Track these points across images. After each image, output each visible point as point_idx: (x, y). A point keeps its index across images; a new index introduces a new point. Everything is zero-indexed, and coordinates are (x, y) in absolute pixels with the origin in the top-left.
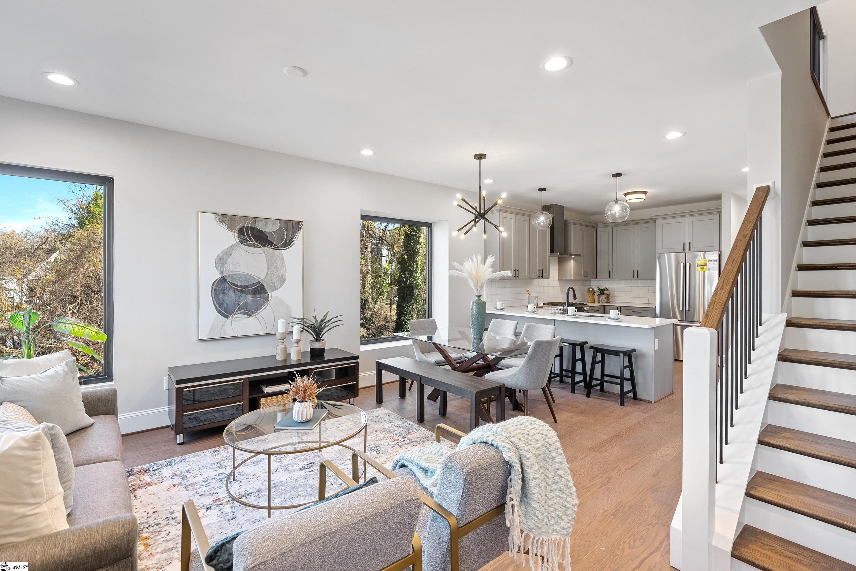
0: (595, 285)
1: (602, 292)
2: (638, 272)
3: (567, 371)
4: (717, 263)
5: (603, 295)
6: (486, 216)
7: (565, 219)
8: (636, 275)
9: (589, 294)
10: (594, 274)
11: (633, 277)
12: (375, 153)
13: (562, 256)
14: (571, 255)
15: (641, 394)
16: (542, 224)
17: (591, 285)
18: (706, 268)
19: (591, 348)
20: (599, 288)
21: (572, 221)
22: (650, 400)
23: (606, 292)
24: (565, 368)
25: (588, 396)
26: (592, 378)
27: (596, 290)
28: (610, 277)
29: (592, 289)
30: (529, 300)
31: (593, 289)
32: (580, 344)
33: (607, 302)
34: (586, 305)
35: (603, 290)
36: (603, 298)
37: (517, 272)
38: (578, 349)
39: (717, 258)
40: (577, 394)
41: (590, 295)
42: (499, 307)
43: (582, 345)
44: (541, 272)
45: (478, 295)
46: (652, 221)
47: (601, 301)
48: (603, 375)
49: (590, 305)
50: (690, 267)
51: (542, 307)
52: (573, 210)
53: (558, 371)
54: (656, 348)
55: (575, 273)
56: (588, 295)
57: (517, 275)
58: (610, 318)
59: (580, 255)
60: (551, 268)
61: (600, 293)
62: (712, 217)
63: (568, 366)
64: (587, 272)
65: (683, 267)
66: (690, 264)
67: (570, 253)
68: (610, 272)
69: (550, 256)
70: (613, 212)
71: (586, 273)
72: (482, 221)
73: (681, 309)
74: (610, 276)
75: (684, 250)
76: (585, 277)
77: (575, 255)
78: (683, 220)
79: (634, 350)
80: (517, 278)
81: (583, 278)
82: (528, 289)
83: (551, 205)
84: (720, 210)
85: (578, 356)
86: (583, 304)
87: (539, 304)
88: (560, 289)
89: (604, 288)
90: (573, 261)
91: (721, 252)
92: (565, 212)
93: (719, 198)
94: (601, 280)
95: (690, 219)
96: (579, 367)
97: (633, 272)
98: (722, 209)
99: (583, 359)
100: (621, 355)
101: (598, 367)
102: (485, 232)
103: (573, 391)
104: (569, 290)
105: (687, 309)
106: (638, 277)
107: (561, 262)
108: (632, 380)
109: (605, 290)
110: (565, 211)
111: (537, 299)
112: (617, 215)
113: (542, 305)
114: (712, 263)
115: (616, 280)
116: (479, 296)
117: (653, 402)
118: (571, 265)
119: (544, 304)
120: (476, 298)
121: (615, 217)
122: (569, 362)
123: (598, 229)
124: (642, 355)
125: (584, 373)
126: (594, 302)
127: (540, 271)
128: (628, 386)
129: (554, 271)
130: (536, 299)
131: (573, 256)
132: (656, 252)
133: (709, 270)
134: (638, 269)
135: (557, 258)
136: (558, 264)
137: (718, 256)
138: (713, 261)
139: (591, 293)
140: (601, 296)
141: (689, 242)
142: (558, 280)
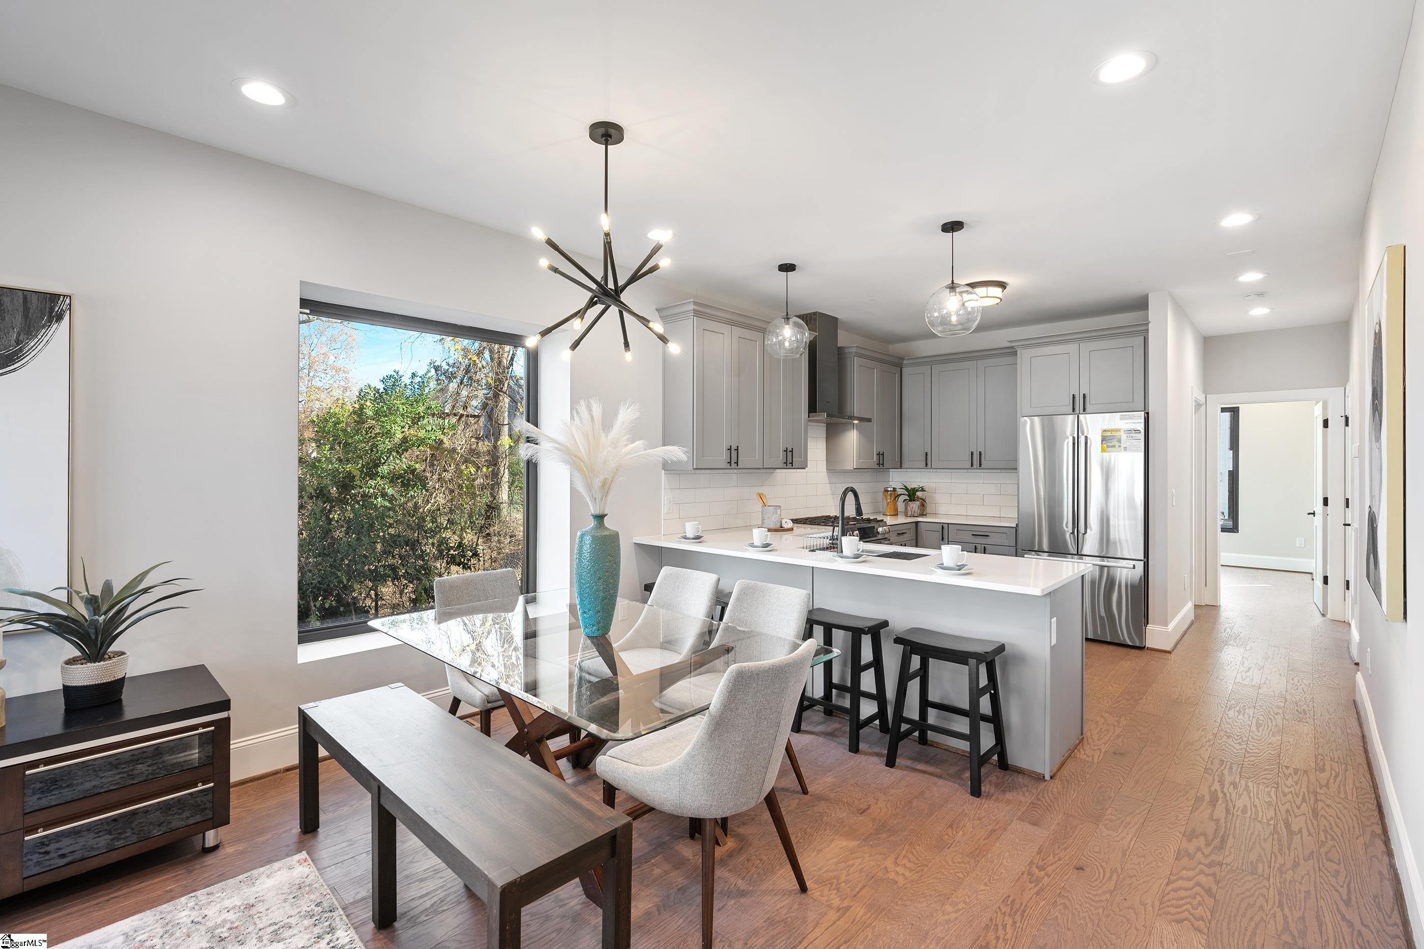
0: (897, 479)
1: (912, 494)
2: (980, 454)
3: (841, 688)
4: (1142, 436)
5: (914, 501)
6: (624, 297)
7: (840, 344)
8: (977, 461)
9: (887, 499)
10: (897, 459)
11: (972, 465)
12: (293, 100)
13: (834, 420)
14: (852, 418)
15: (1017, 755)
16: (787, 344)
17: (891, 480)
18: (1120, 446)
19: (898, 640)
20: (905, 487)
21: (854, 350)
22: (1039, 769)
23: (919, 494)
24: (835, 680)
25: (891, 762)
26: (899, 717)
27: (899, 491)
28: (926, 465)
29: (892, 489)
30: (762, 514)
31: (894, 488)
32: (870, 628)
33: (922, 515)
34: (881, 524)
35: (914, 490)
36: (915, 506)
37: (734, 453)
38: (866, 644)
39: (1141, 427)
40: (866, 754)
41: (889, 501)
42: (690, 534)
43: (877, 630)
44: (789, 454)
45: (597, 512)
46: (1011, 352)
47: (909, 513)
48: (925, 703)
49: (889, 520)
50: (1086, 444)
51: (792, 529)
52: (856, 330)
53: (818, 692)
54: (1054, 642)
55: (859, 457)
56: (885, 500)
57: (734, 459)
58: (942, 567)
59: (869, 420)
60: (810, 445)
61: (909, 496)
62: (1129, 341)
63: (843, 677)
64: (883, 454)
65: (1074, 444)
66: (1086, 438)
67: (849, 415)
68: (927, 455)
69: (809, 421)
70: (945, 312)
71: (881, 456)
72: (614, 310)
73: (1070, 530)
74: (927, 462)
75: (1074, 410)
76: (879, 464)
77: (861, 419)
78: (1072, 348)
79: (1001, 648)
80: (734, 465)
81: (876, 466)
82: (761, 490)
83: (811, 314)
84: (1145, 328)
85: (867, 655)
86: (875, 520)
87: (783, 522)
88: (831, 488)
89: (914, 485)
90: (855, 430)
91: (1148, 413)
92: (841, 333)
93: (1141, 304)
94: (908, 470)
95: (1086, 346)
96: (868, 682)
97: (972, 455)
98: (1150, 325)
99: (877, 663)
100: (972, 661)
101: (914, 686)
102: (627, 344)
103: (854, 748)
104: (845, 494)
105: (1082, 530)
106: (980, 465)
107: (833, 433)
108: (996, 719)
109: (917, 491)
110: (839, 331)
111: (779, 511)
112: (954, 319)
113: (790, 525)
114: (1132, 437)
115: (938, 470)
116: (600, 518)
117: (1047, 777)
118: (852, 439)
119: (795, 521)
120: (592, 523)
121: (949, 323)
122: (844, 665)
123: (904, 370)
124: (1020, 659)
125: (880, 697)
126: (896, 515)
127: (786, 451)
128: (987, 741)
129: (816, 450)
130: (777, 513)
131: (856, 422)
132: (1019, 414)
133: (1125, 449)
134: (981, 449)
135: (825, 425)
136: (826, 438)
137: (1143, 421)
138: (1134, 432)
139: (890, 496)
140: (910, 503)
141: (1084, 394)
142: (826, 471)
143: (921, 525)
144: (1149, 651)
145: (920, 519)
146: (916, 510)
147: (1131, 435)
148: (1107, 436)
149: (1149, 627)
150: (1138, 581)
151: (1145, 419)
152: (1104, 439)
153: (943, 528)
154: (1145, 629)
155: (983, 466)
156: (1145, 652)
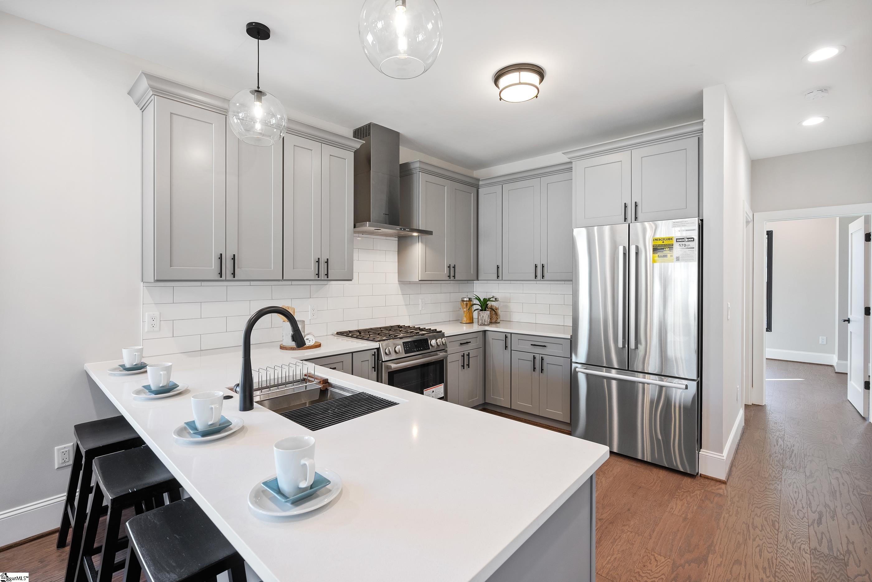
1: (484, 305)
2: (543, 267)
4: (695, 244)
5: (485, 310)
7: (402, 161)
8: (539, 274)
10: (473, 271)
11: (536, 277)
14: (413, 230)
16: (258, 127)
17: (474, 290)
18: (671, 256)
20: (479, 297)
21: (418, 165)
23: (490, 304)
27: (474, 301)
28: (498, 276)
29: (468, 299)
31: (470, 299)
33: (491, 324)
34: (437, 335)
35: (486, 300)
36: (486, 315)
39: (695, 235)
41: (465, 309)
44: (323, 266)
46: (567, 168)
47: (480, 322)
50: (637, 254)
55: (425, 269)
56: (462, 310)
59: (438, 233)
61: (481, 305)
62: (683, 144)
64: (454, 267)
65: (625, 254)
66: (637, 248)
67: (416, 228)
68: (498, 267)
71: (453, 269)
73: (620, 345)
74: (498, 273)
75: (625, 219)
76: (450, 277)
77: (421, 232)
78: (624, 155)
81: (447, 278)
84: (699, 127)
89: (487, 296)
90: (420, 243)
91: (702, 220)
92: (403, 148)
94: (483, 282)
95: (637, 152)
97: (536, 267)
105: (632, 346)
106: (543, 276)
107: (403, 246)
109: (488, 300)
110: (401, 146)
114: (685, 245)
115: (507, 282)
118: (419, 252)
123: (480, 190)
126: (471, 322)
127: (319, 261)
131: (415, 234)
132: (573, 225)
133: (678, 259)
134: (545, 263)
135: (397, 239)
136: (398, 251)
137: (696, 227)
138: (687, 240)
139: (466, 306)
140: (481, 312)
141: (636, 203)
142: (397, 282)
143: (490, 336)
144: (702, 480)
145: (487, 328)
146: (487, 319)
147: (684, 243)
148: (659, 245)
149: (703, 452)
150: (690, 403)
151: (699, 225)
152: (656, 249)
153: (506, 337)
154: (699, 454)
155: (545, 278)
156: (698, 481)
